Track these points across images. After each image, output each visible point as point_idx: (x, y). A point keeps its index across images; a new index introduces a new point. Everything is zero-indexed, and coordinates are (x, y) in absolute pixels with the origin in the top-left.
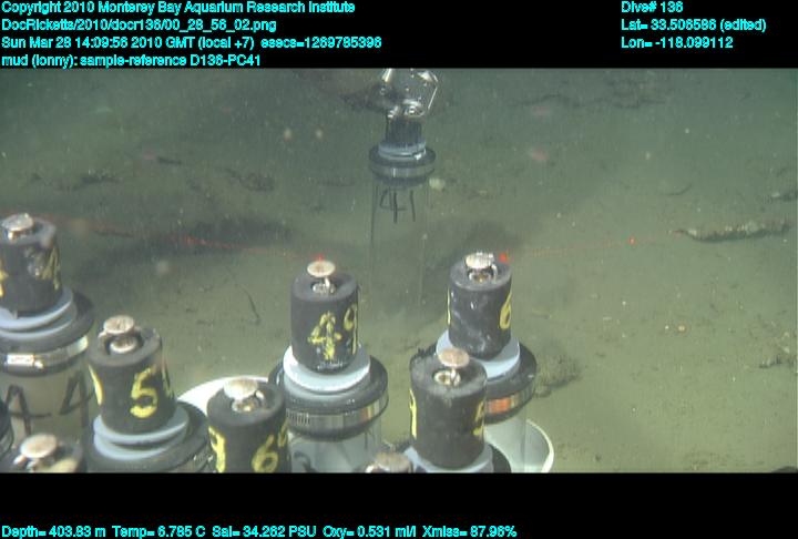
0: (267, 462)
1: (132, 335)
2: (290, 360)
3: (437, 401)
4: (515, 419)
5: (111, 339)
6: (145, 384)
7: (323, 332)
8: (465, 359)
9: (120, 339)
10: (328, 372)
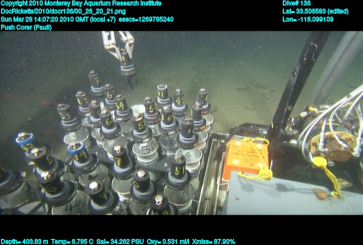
0: (170, 119)
1: (150, 100)
2: (173, 104)
3: (196, 111)
4: (207, 114)
5: (146, 100)
6: (152, 107)
7: (178, 100)
8: (200, 105)
9: (148, 100)
10: (179, 106)
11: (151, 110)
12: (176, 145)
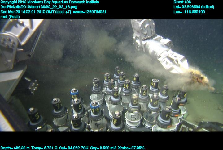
0: (156, 103)
2: (159, 94)
4: (183, 107)
6: (145, 92)
7: (164, 92)
8: (180, 99)
9: (144, 87)
11: (144, 93)
12: (154, 121)
